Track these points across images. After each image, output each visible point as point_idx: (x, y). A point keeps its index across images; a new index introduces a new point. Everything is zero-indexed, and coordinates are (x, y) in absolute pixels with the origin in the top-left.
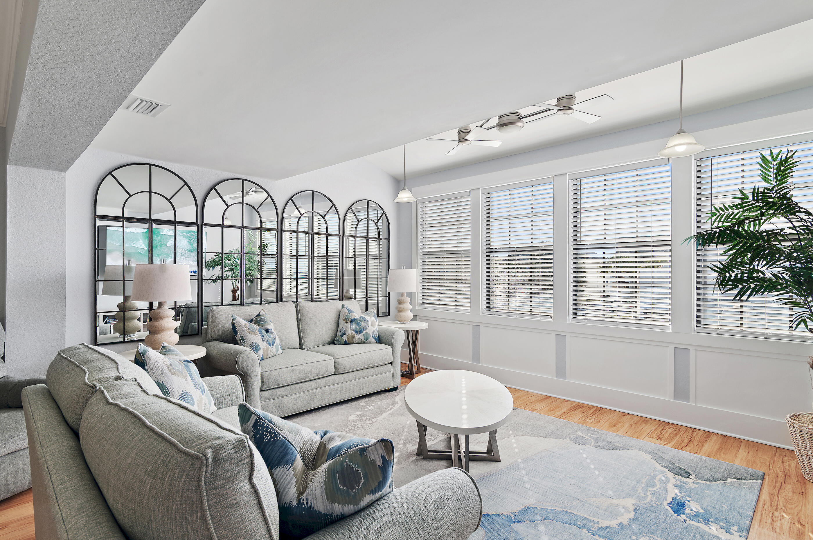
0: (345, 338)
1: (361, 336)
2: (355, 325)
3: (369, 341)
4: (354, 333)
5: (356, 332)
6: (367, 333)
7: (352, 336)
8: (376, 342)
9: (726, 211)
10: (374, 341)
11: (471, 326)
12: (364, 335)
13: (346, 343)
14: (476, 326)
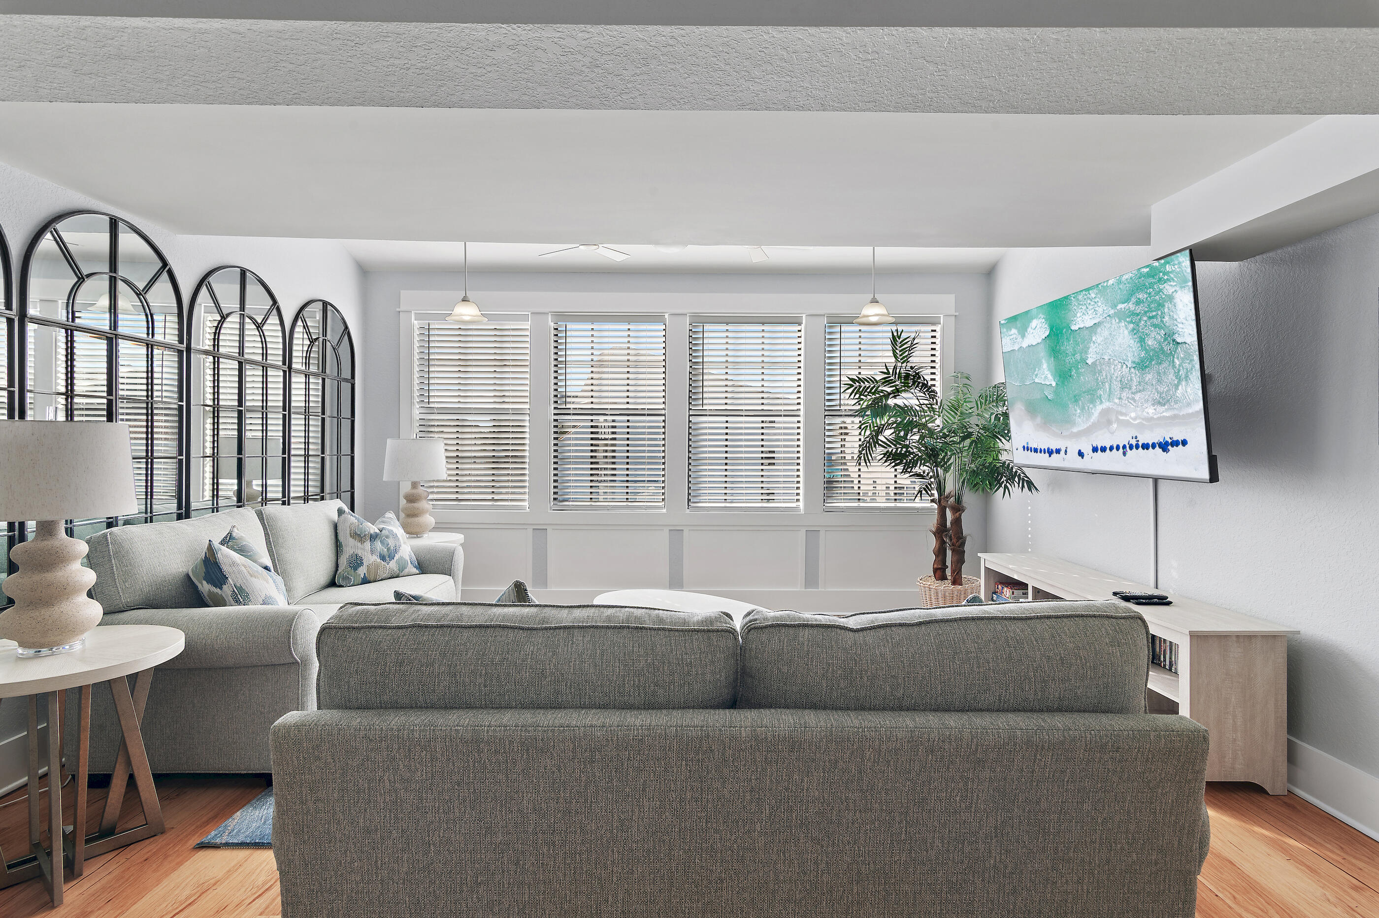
0: (362, 571)
1: (393, 565)
2: (378, 545)
3: (406, 571)
4: (379, 560)
5: (383, 558)
6: (401, 558)
7: (377, 567)
8: (418, 572)
9: (862, 384)
10: (415, 571)
11: (530, 531)
12: (398, 562)
13: (365, 581)
14: (540, 531)
